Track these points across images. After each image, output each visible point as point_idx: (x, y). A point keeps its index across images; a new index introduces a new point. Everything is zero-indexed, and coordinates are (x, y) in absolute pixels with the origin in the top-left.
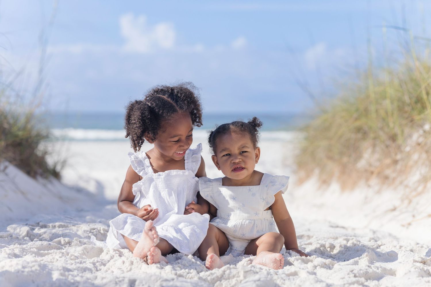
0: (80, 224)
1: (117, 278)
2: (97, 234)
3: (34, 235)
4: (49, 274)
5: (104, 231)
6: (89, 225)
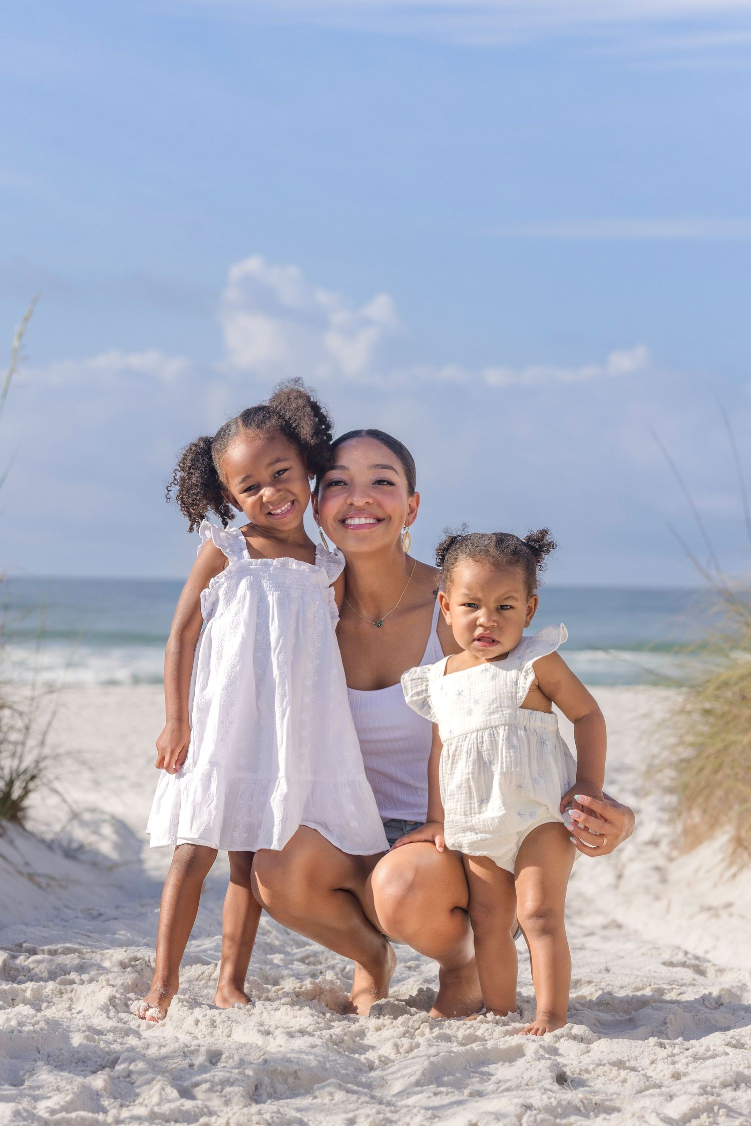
0: (107, 948)
1: (187, 1046)
2: (142, 970)
3: (17, 970)
4: (66, 1037)
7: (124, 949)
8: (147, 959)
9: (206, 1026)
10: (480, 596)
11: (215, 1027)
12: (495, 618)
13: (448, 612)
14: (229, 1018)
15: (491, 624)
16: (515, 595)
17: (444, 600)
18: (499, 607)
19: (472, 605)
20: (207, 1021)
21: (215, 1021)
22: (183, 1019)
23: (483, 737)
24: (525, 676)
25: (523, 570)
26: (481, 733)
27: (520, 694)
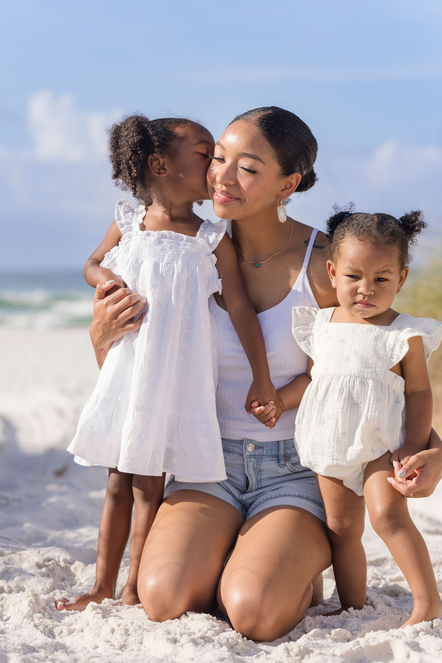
0: (24, 550)
5: (65, 563)
6: (39, 552)
7: (38, 549)
8: (57, 559)
9: (121, 635)
10: (361, 268)
11: (129, 635)
12: (373, 288)
13: (334, 277)
14: (140, 627)
15: (369, 293)
16: (392, 270)
17: (331, 267)
18: (377, 279)
19: (355, 277)
20: (121, 630)
21: (128, 630)
22: (100, 627)
23: (354, 382)
24: (401, 346)
25: (398, 248)
26: (353, 379)
27: (394, 360)
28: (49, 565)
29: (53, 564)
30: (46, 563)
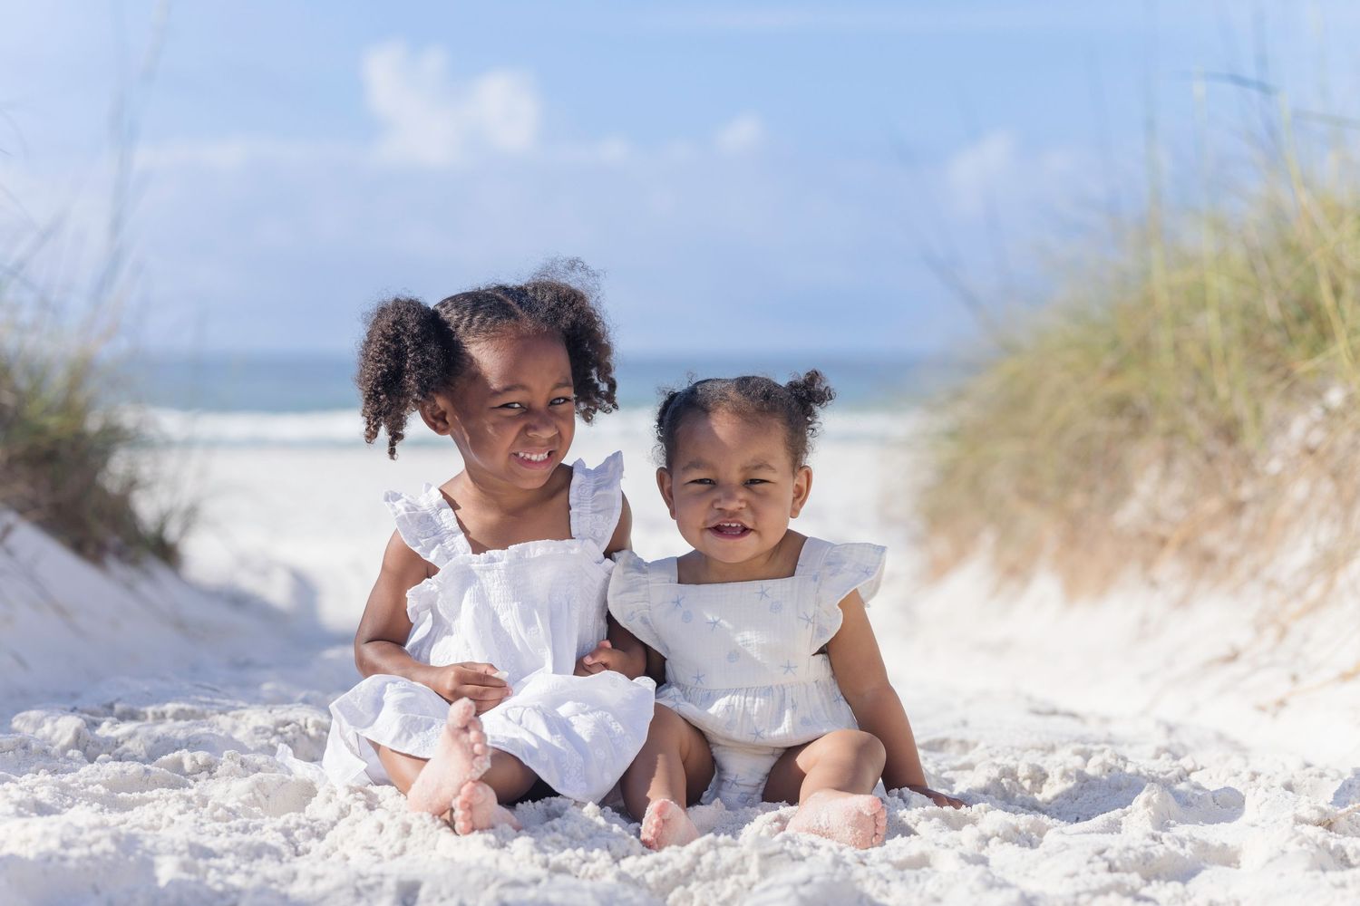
0: (242, 708)
1: (361, 877)
2: (295, 739)
5: (317, 729)
6: (270, 712)
12: (741, 495)
16: (773, 463)
18: (748, 482)
28: (286, 733)
29: (293, 731)
30: (281, 729)
